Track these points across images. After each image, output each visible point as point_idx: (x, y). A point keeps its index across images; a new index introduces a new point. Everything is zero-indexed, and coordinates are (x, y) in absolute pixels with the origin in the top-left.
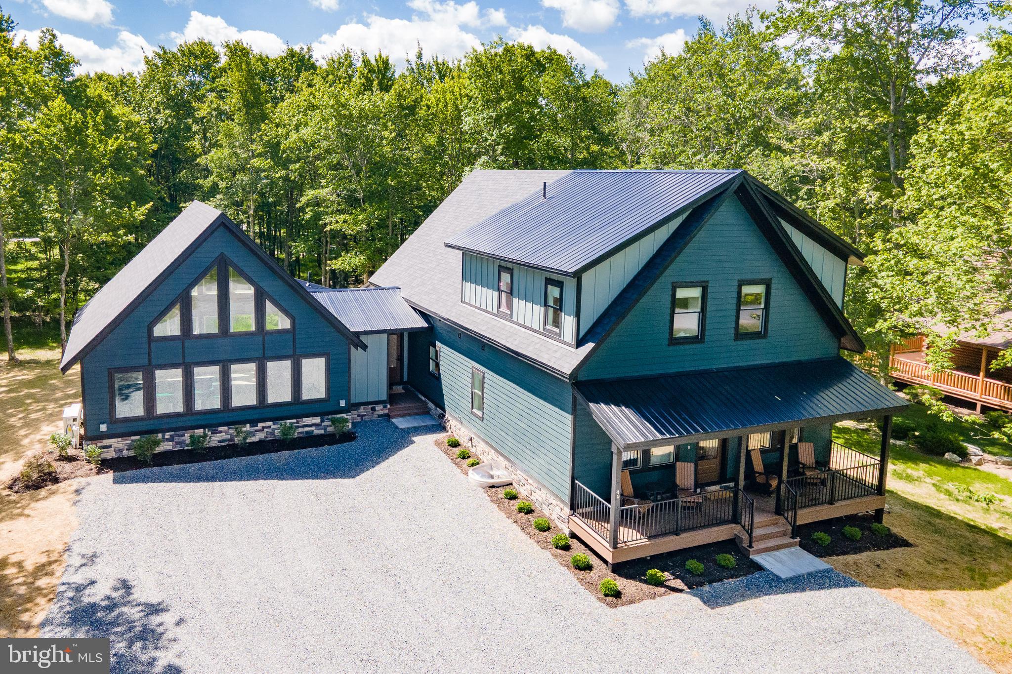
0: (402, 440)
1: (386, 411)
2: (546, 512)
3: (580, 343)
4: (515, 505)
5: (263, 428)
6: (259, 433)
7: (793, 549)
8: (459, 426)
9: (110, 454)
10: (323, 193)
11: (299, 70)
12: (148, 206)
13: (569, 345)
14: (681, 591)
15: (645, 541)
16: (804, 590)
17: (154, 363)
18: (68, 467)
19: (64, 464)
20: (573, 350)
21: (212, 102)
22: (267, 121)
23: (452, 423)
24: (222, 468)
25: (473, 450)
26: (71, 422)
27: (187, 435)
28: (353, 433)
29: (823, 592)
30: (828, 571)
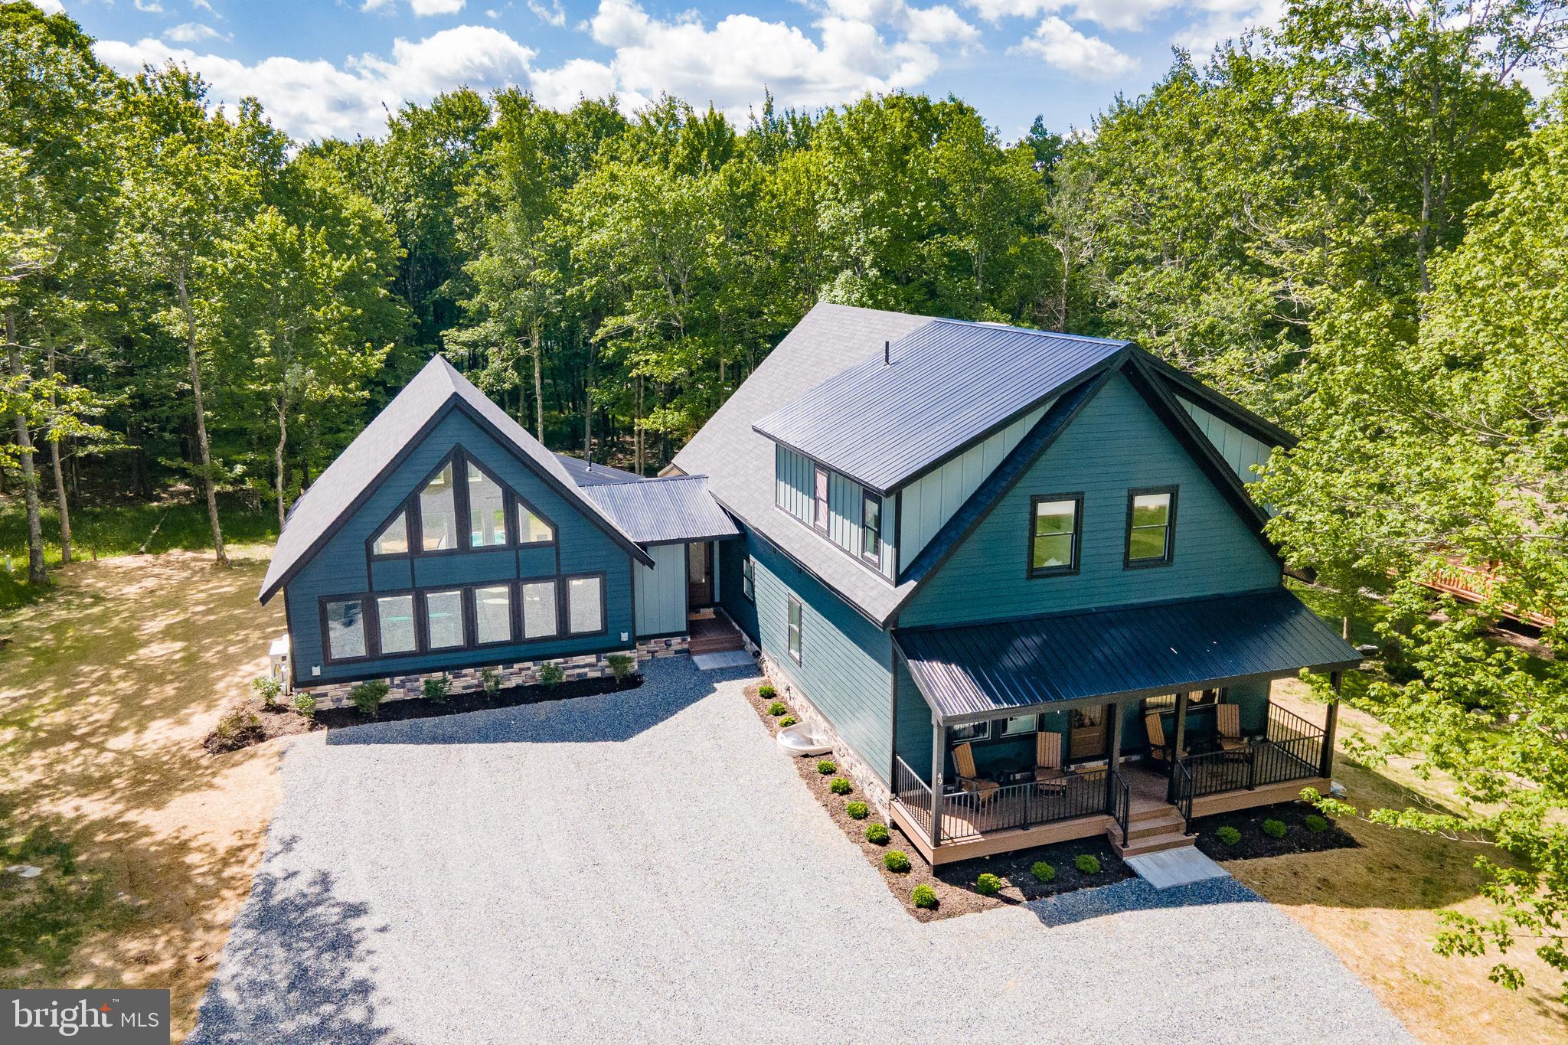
0: (703, 685)
1: (686, 646)
2: (867, 793)
3: (900, 580)
4: (830, 781)
5: (521, 670)
6: (515, 676)
7: (1184, 850)
8: (776, 670)
9: (326, 705)
10: (629, 320)
11: (597, 136)
12: (387, 349)
13: (888, 580)
14: (1018, 903)
15: (979, 838)
16: (1181, 904)
17: (375, 588)
18: (273, 721)
19: (271, 716)
20: (892, 588)
21: (479, 185)
22: (551, 217)
23: (769, 665)
24: (462, 725)
25: (791, 703)
26: (280, 661)
27: (422, 680)
28: (639, 676)
29: (1205, 907)
30: (1221, 880)
